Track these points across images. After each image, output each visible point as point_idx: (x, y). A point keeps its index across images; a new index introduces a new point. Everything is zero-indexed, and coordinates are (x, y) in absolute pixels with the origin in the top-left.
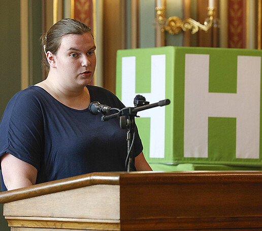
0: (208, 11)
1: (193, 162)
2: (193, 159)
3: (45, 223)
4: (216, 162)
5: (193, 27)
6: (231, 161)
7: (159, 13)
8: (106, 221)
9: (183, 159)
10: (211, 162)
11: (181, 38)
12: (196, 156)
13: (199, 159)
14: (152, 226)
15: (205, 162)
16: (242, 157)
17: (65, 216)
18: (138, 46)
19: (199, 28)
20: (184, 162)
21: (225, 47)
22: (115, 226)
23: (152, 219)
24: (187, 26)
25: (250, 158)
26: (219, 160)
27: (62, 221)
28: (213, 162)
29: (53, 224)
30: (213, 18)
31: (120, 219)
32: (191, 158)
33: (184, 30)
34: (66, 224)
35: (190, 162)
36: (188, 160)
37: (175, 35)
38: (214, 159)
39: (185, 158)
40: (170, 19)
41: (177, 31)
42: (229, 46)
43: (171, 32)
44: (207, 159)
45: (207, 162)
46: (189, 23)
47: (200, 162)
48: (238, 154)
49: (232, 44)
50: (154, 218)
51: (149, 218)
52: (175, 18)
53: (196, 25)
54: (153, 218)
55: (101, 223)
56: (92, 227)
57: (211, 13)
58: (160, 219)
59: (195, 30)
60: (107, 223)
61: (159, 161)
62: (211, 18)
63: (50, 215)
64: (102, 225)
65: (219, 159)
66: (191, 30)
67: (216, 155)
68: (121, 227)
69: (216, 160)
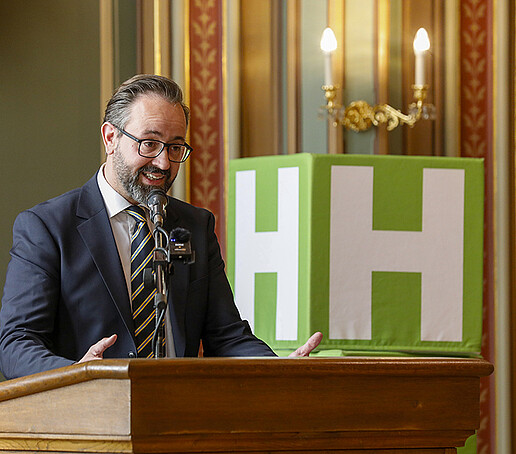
0: (413, 91)
1: (345, 347)
2: (346, 342)
3: (23, 443)
4: (386, 348)
5: (390, 119)
6: (412, 345)
7: (328, 94)
8: (111, 438)
9: (328, 342)
10: (376, 348)
11: (371, 137)
12: (351, 337)
13: (356, 342)
14: (187, 445)
15: (365, 347)
16: (433, 340)
17: (52, 431)
18: (298, 150)
19: (399, 119)
20: (330, 347)
21: (456, 156)
22: (125, 446)
23: (186, 434)
24: (381, 117)
25: (445, 340)
26: (391, 345)
27: (47, 439)
28: (381, 348)
29: (35, 443)
30: (423, 103)
31: (131, 434)
32: (342, 340)
33: (376, 123)
34: (54, 443)
35: (339, 346)
36: (336, 344)
37: (361, 132)
38: (383, 342)
39: (331, 341)
40: (353, 104)
41: (363, 126)
42: (463, 154)
43: (353, 127)
44: (370, 343)
45: (370, 347)
46: (384, 113)
47: (357, 347)
48: (425, 334)
49: (469, 150)
50: (192, 432)
51: (183, 432)
52: (360, 103)
53: (395, 114)
54: (188, 432)
55: (104, 441)
56: (93, 448)
57: (418, 94)
58: (201, 434)
59: (393, 125)
60: (112, 441)
61: (289, 346)
62: (420, 104)
63: (29, 430)
64: (105, 444)
65: (392, 341)
66: (387, 124)
67: (385, 336)
68: (133, 446)
69: (385, 344)
